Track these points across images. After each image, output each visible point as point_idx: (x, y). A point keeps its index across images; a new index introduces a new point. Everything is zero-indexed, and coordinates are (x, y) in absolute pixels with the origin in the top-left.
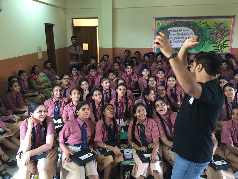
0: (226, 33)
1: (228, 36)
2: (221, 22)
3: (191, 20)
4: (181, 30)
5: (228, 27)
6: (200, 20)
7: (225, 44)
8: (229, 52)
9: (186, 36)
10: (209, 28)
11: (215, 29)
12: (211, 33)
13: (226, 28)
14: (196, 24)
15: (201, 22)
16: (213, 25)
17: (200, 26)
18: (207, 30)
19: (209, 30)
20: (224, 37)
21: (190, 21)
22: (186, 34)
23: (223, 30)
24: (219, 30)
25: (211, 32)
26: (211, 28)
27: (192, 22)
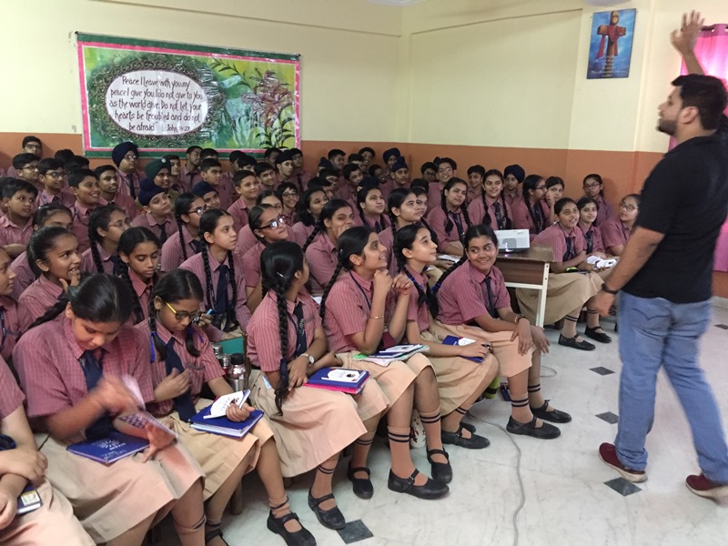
0: (285, 100)
1: (290, 108)
2: (270, 69)
3: (192, 56)
4: (167, 81)
6: (218, 58)
7: (284, 127)
9: (183, 101)
10: (242, 83)
11: (256, 87)
12: (250, 98)
13: (282, 85)
14: (206, 68)
15: (220, 64)
16: (251, 76)
17: (220, 76)
19: (244, 88)
20: (282, 109)
21: (190, 58)
22: (184, 95)
24: (268, 92)
25: (248, 93)
26: (247, 85)
27: (197, 62)
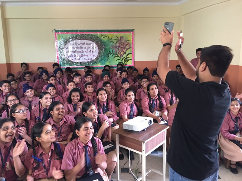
0: (128, 47)
1: (130, 49)
2: (122, 36)
4: (84, 43)
5: (128, 41)
6: (102, 34)
7: (128, 57)
8: (132, 65)
10: (111, 42)
11: (116, 43)
12: (114, 47)
13: (126, 41)
14: (98, 37)
15: (103, 36)
16: (114, 39)
17: (103, 40)
18: (110, 43)
19: (111, 44)
20: (127, 50)
21: (92, 34)
22: (90, 48)
23: (124, 43)
24: (121, 44)
25: (113, 45)
26: (113, 42)
27: (94, 36)
